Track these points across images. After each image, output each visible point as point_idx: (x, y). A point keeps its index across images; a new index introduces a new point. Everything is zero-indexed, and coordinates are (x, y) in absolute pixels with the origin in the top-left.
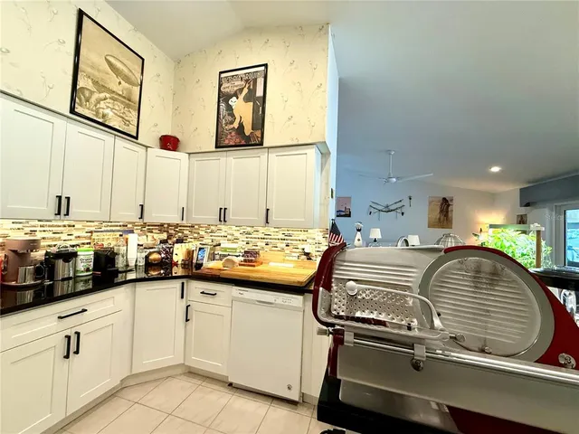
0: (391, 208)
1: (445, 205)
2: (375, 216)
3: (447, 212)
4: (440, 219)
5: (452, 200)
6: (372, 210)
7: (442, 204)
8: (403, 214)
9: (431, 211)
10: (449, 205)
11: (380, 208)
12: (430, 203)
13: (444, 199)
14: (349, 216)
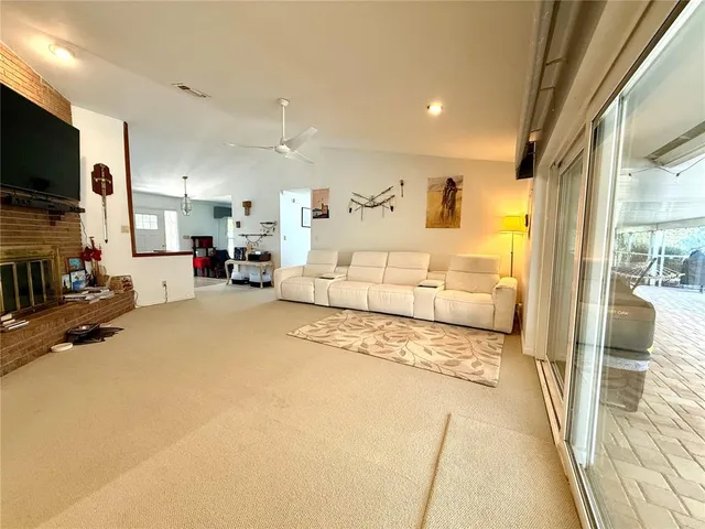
0: (378, 200)
1: (450, 190)
2: (357, 214)
3: (454, 201)
4: (442, 213)
5: (461, 181)
6: (354, 206)
7: (446, 189)
8: (392, 208)
9: (431, 202)
10: (456, 190)
11: (363, 201)
12: (430, 188)
13: (450, 180)
14: (327, 216)
